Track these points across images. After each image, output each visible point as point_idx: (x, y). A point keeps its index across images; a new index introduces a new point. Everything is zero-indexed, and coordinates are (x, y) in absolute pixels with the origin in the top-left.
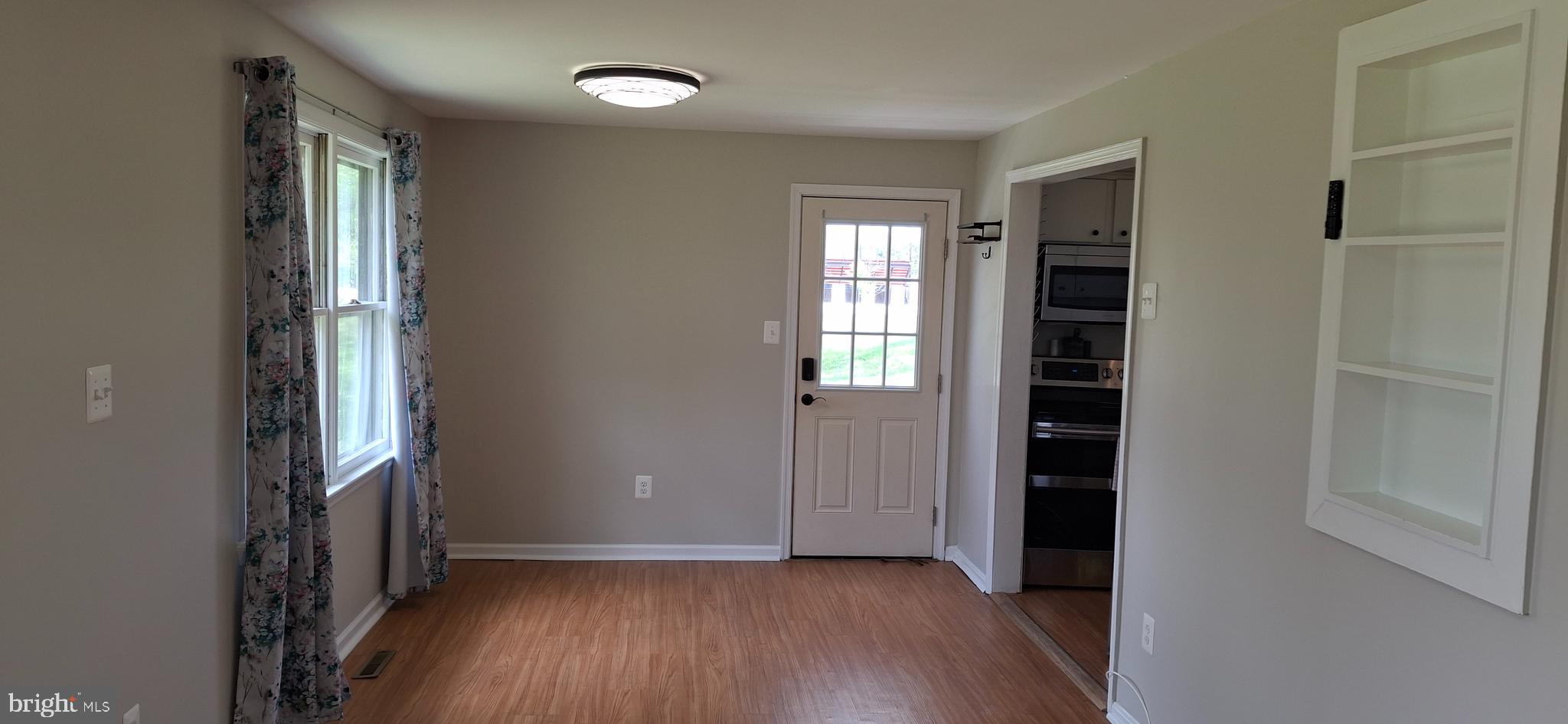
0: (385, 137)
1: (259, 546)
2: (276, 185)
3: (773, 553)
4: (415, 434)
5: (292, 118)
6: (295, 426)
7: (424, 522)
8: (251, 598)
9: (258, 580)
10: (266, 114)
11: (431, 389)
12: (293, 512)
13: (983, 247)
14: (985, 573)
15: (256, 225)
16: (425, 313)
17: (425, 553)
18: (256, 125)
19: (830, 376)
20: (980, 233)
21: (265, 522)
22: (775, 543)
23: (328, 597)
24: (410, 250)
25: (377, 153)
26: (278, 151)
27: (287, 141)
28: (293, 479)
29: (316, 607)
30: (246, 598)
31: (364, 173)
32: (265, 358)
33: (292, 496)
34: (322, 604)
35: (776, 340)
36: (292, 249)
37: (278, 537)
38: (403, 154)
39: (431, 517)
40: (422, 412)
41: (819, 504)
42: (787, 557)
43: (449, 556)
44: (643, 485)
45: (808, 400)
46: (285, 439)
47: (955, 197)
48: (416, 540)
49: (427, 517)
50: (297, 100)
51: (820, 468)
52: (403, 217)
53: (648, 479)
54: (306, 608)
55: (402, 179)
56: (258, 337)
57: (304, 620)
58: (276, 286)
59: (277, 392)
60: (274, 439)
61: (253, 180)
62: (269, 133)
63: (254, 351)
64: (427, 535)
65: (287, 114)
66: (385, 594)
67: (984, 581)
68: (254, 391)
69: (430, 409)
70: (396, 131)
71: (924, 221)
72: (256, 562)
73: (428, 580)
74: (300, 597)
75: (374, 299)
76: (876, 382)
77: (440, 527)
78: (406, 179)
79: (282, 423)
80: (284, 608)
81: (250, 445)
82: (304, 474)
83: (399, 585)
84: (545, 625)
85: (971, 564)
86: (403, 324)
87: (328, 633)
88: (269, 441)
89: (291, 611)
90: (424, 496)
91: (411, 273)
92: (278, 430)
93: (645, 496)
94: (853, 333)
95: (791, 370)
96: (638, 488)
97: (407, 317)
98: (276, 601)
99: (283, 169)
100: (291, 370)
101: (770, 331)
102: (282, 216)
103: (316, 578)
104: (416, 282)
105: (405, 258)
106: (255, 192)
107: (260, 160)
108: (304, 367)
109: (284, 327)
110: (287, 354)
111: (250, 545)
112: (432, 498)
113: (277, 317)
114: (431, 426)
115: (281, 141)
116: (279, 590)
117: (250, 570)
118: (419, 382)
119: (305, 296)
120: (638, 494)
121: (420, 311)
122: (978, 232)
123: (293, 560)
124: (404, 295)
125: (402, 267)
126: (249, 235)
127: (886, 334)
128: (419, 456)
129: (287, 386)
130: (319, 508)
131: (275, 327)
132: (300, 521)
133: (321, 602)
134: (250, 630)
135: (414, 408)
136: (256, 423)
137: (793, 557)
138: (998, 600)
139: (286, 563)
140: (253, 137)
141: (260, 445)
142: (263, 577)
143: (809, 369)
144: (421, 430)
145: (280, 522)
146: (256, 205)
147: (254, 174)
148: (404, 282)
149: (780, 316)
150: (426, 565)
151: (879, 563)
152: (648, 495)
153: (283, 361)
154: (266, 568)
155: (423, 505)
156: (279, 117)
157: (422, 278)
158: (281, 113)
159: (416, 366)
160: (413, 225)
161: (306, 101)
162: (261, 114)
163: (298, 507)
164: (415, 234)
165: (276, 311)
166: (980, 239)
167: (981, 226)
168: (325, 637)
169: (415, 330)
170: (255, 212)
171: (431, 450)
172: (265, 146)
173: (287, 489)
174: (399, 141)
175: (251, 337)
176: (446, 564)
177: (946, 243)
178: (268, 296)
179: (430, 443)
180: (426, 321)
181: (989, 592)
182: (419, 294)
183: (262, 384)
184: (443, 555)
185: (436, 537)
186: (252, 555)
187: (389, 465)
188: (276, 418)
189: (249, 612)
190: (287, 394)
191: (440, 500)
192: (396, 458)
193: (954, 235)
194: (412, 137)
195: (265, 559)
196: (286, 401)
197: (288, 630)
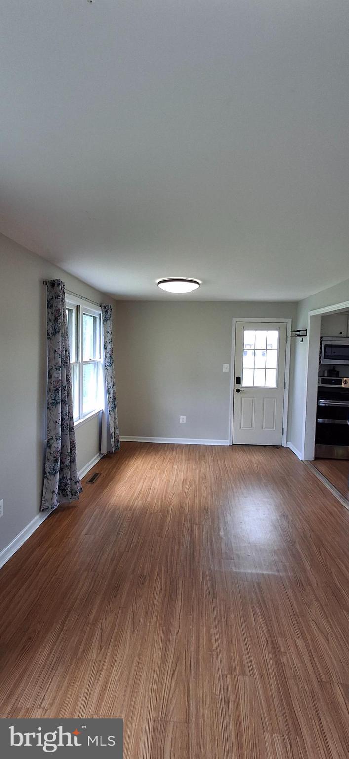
0: (101, 306)
1: (51, 442)
2: (57, 321)
3: (227, 443)
4: (109, 402)
5: (63, 299)
6: (63, 401)
7: (112, 430)
8: (48, 459)
9: (50, 453)
10: (54, 298)
11: (115, 387)
12: (62, 430)
13: (300, 338)
14: (301, 452)
15: (51, 335)
16: (113, 362)
17: (112, 440)
18: (51, 302)
19: (246, 382)
20: (299, 333)
21: (53, 434)
22: (228, 440)
23: (75, 458)
24: (108, 342)
25: (98, 312)
26: (57, 310)
27: (61, 307)
28: (63, 419)
29: (71, 462)
30: (47, 459)
31: (95, 318)
32: (53, 379)
33: (62, 425)
34: (73, 461)
35: (227, 370)
36: (62, 343)
37: (57, 439)
38: (106, 312)
39: (114, 429)
40: (111, 395)
41: (242, 427)
42: (231, 444)
43: (120, 440)
44: (183, 419)
45: (238, 391)
46: (60, 406)
47: (290, 321)
48: (109, 437)
49: (113, 429)
50: (65, 294)
51: (243, 413)
52: (106, 332)
53: (184, 417)
54: (67, 462)
55: (106, 320)
56: (51, 372)
57: (66, 466)
58: (57, 355)
59: (57, 390)
60: (56, 406)
61: (50, 320)
62: (55, 304)
63: (50, 377)
64: (113, 435)
65: (61, 298)
66: (100, 453)
67: (300, 455)
68: (50, 390)
69: (114, 393)
70: (104, 305)
71: (279, 329)
72: (50, 447)
73: (113, 449)
74: (65, 458)
75: (97, 359)
76: (262, 385)
77: (117, 432)
78: (107, 320)
79: (59, 401)
80: (59, 463)
81: (48, 408)
82: (66, 417)
83: (104, 451)
84: (149, 466)
85: (295, 448)
86: (106, 366)
87: (75, 471)
88: (54, 407)
89: (62, 463)
90: (112, 422)
91: (108, 350)
92: (57, 403)
93: (183, 422)
94: (254, 368)
95: (232, 381)
96: (181, 420)
97: (107, 364)
98: (56, 460)
99: (59, 316)
100: (62, 383)
101: (226, 368)
102: (59, 332)
103: (71, 452)
104: (110, 353)
105: (106, 345)
106: (51, 324)
107: (52, 313)
108: (67, 382)
109: (59, 369)
110: (60, 378)
111: (48, 441)
112: (115, 422)
113: (57, 365)
114: (114, 399)
115: (59, 307)
116: (57, 457)
117: (48, 450)
118: (111, 385)
119: (67, 358)
120: (181, 422)
121: (111, 362)
122: (298, 333)
123: (62, 446)
124: (106, 357)
125: (105, 348)
126: (49, 338)
127: (266, 368)
128: (110, 409)
129: (60, 388)
130: (71, 429)
131: (56, 369)
132: (65, 433)
133: (72, 460)
134: (48, 470)
135: (109, 394)
136: (50, 400)
137: (233, 444)
138: (306, 463)
139: (60, 448)
140: (50, 306)
141: (51, 408)
142: (52, 452)
143: (239, 380)
144: (111, 400)
145: (57, 434)
146: (51, 329)
147: (50, 318)
148: (106, 353)
149: (229, 362)
150: (113, 444)
151: (263, 447)
152: (185, 422)
153: (59, 380)
154: (53, 449)
155: (112, 425)
156: (58, 299)
157: (112, 351)
158: (59, 298)
159: (109, 380)
160: (109, 334)
161: (68, 293)
162: (53, 298)
163: (64, 428)
164: (110, 337)
165: (57, 363)
166: (299, 335)
167: (299, 331)
168: (73, 472)
169: (109, 368)
170: (51, 331)
171: (114, 407)
172: (54, 308)
173: (60, 423)
174: (105, 307)
175: (49, 372)
176: (119, 443)
177: (287, 337)
178: (54, 358)
179: (114, 405)
180: (113, 365)
181: (303, 460)
182: (111, 357)
183: (52, 388)
184: (119, 440)
185: (116, 435)
186: (49, 445)
187: (101, 411)
188: (56, 399)
189: (48, 464)
190: (60, 391)
191: (117, 423)
192: (104, 410)
193: (289, 334)
194: (109, 307)
195: (53, 446)
196: (60, 393)
197: (61, 469)
